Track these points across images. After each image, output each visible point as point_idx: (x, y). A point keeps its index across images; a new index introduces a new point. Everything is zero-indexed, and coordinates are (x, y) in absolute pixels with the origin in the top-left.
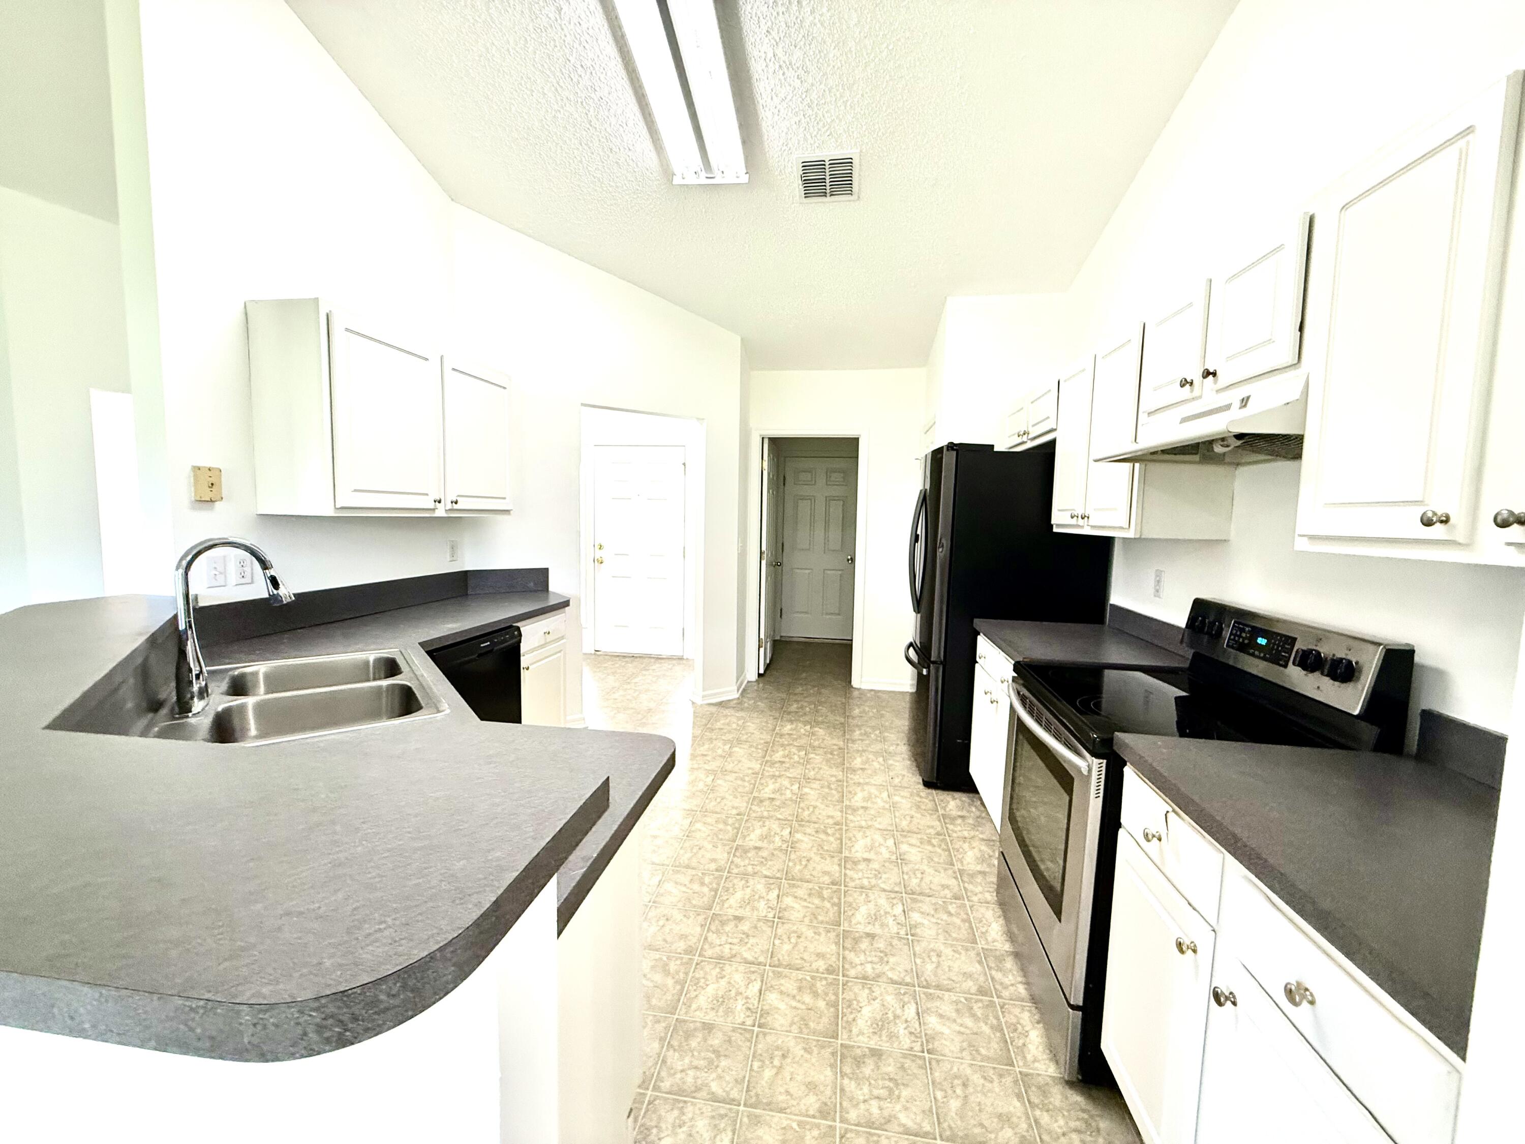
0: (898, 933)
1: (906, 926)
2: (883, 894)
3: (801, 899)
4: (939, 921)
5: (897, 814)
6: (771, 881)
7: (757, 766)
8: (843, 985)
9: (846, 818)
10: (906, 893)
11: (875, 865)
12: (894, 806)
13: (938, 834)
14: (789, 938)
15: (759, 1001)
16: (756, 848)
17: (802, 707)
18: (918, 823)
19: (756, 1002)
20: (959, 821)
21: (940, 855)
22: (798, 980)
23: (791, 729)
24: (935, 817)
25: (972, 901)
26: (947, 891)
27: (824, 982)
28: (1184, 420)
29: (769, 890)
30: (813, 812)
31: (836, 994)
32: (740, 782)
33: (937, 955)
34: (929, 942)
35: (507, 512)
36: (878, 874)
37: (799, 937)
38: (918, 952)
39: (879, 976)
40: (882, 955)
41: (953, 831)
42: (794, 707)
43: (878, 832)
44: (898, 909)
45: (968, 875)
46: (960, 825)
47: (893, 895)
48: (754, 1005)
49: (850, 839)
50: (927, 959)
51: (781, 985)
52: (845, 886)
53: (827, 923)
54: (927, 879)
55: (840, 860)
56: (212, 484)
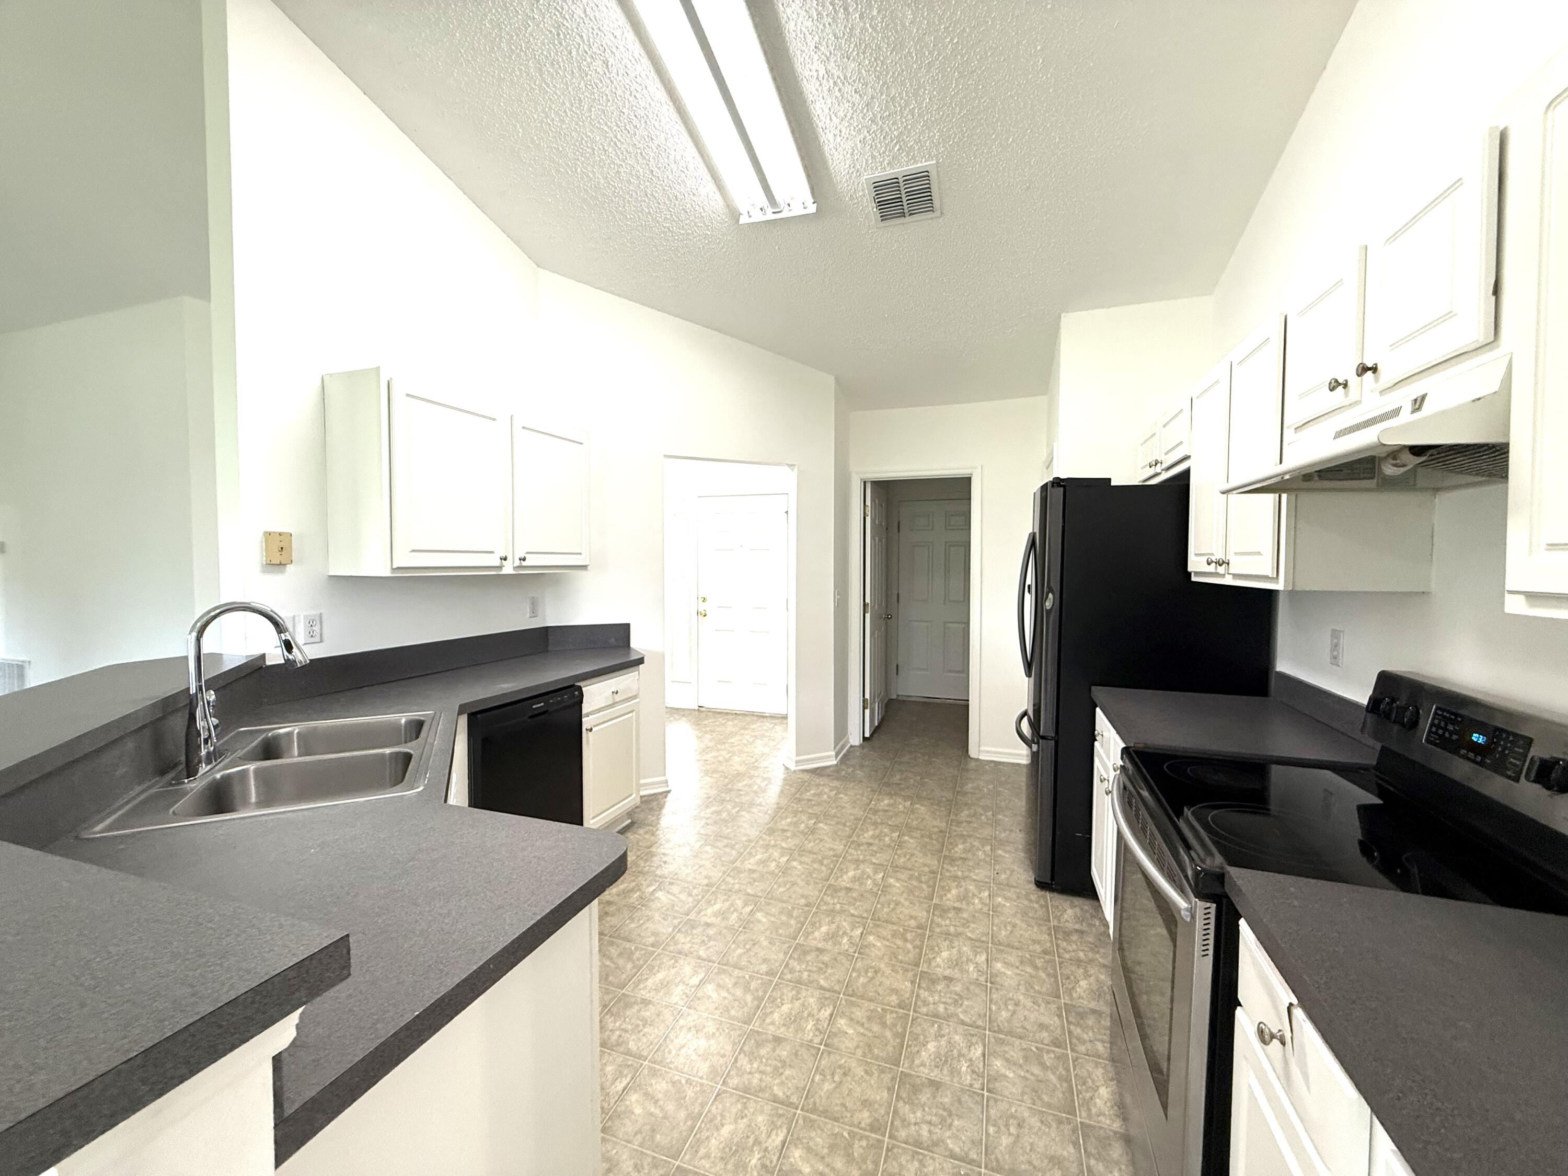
0: (971, 1085)
1: (983, 1077)
2: (961, 1028)
3: (858, 1022)
4: (1028, 1075)
5: (996, 921)
6: (827, 994)
7: (839, 847)
8: (888, 1150)
9: (932, 921)
10: (990, 1030)
11: (958, 988)
12: (996, 910)
13: (1045, 952)
14: (833, 1074)
15: (779, 1157)
16: (818, 949)
17: (905, 779)
18: (1021, 936)
19: (775, 1159)
20: (1075, 937)
21: (1044, 982)
22: (833, 1134)
23: (889, 805)
24: (1045, 928)
25: (1077, 1052)
26: (1045, 1034)
27: (864, 1143)
28: (1340, 434)
29: (822, 1006)
30: (893, 909)
31: (876, 1164)
32: (816, 866)
33: (1019, 1125)
34: (1011, 1104)
35: (584, 567)
36: (958, 1000)
37: (845, 1074)
38: (993, 1117)
39: (935, 1144)
40: (945, 1114)
41: (1065, 949)
42: (897, 778)
43: (968, 943)
44: (977, 1052)
45: (1078, 1014)
46: (1075, 942)
47: (973, 1031)
48: (771, 1162)
49: (932, 949)
50: (1003, 1128)
51: (811, 1138)
52: (915, 1011)
53: (883, 1060)
54: (1021, 1013)
55: (915, 975)
56: (282, 548)
